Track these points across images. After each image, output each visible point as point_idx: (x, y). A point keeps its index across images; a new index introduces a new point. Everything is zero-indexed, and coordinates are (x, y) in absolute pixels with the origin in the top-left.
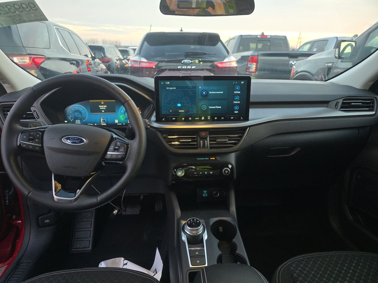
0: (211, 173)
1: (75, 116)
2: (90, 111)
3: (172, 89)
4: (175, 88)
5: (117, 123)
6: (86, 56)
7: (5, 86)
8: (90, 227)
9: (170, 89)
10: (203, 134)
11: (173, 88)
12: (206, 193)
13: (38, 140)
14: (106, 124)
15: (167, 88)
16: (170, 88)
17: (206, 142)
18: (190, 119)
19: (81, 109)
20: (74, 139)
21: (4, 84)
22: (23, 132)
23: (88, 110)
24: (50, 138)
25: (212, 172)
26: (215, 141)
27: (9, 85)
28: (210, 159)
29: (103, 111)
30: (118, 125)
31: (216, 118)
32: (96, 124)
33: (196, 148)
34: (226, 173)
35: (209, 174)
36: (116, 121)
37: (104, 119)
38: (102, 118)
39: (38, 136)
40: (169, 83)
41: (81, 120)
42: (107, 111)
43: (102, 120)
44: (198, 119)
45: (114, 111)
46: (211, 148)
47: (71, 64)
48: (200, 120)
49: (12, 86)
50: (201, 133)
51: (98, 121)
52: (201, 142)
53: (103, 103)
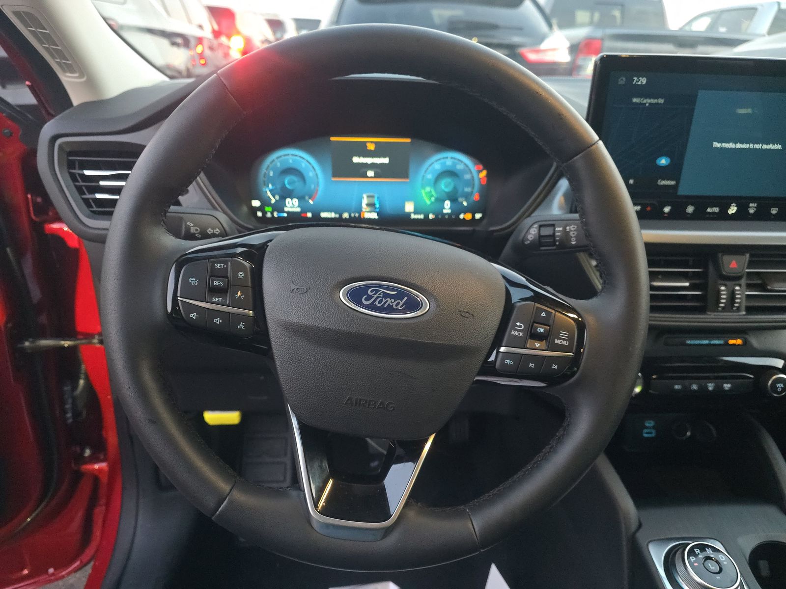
0: (727, 386)
1: (284, 187)
2: (330, 172)
3: (650, 104)
4: (661, 101)
5: (409, 214)
6: (201, 27)
7: (68, 80)
8: (282, 478)
9: (645, 104)
10: (733, 264)
11: (655, 101)
12: (653, 427)
13: (242, 293)
14: (376, 217)
15: (635, 100)
16: (645, 101)
17: (738, 290)
18: (690, 209)
19: (304, 164)
20: (386, 296)
21: (64, 71)
22: (183, 261)
23: (324, 170)
24: (293, 287)
25: (729, 385)
26: (762, 287)
27: (82, 75)
28: (727, 344)
29: (370, 173)
30: (414, 219)
31: (774, 211)
32: (346, 215)
33: (702, 310)
34: (779, 390)
35: (719, 389)
36: (409, 207)
37: (371, 200)
38: (368, 197)
39: (241, 275)
40: (644, 81)
41: (301, 199)
42: (382, 172)
43: (365, 201)
44: (714, 213)
45: (406, 176)
46: (750, 310)
47: (174, 44)
48: (723, 216)
49: (91, 82)
50: (726, 259)
51: (354, 204)
52: (723, 291)
53: (371, 147)
